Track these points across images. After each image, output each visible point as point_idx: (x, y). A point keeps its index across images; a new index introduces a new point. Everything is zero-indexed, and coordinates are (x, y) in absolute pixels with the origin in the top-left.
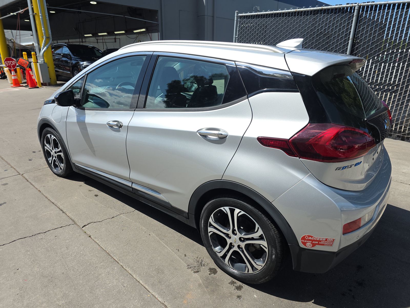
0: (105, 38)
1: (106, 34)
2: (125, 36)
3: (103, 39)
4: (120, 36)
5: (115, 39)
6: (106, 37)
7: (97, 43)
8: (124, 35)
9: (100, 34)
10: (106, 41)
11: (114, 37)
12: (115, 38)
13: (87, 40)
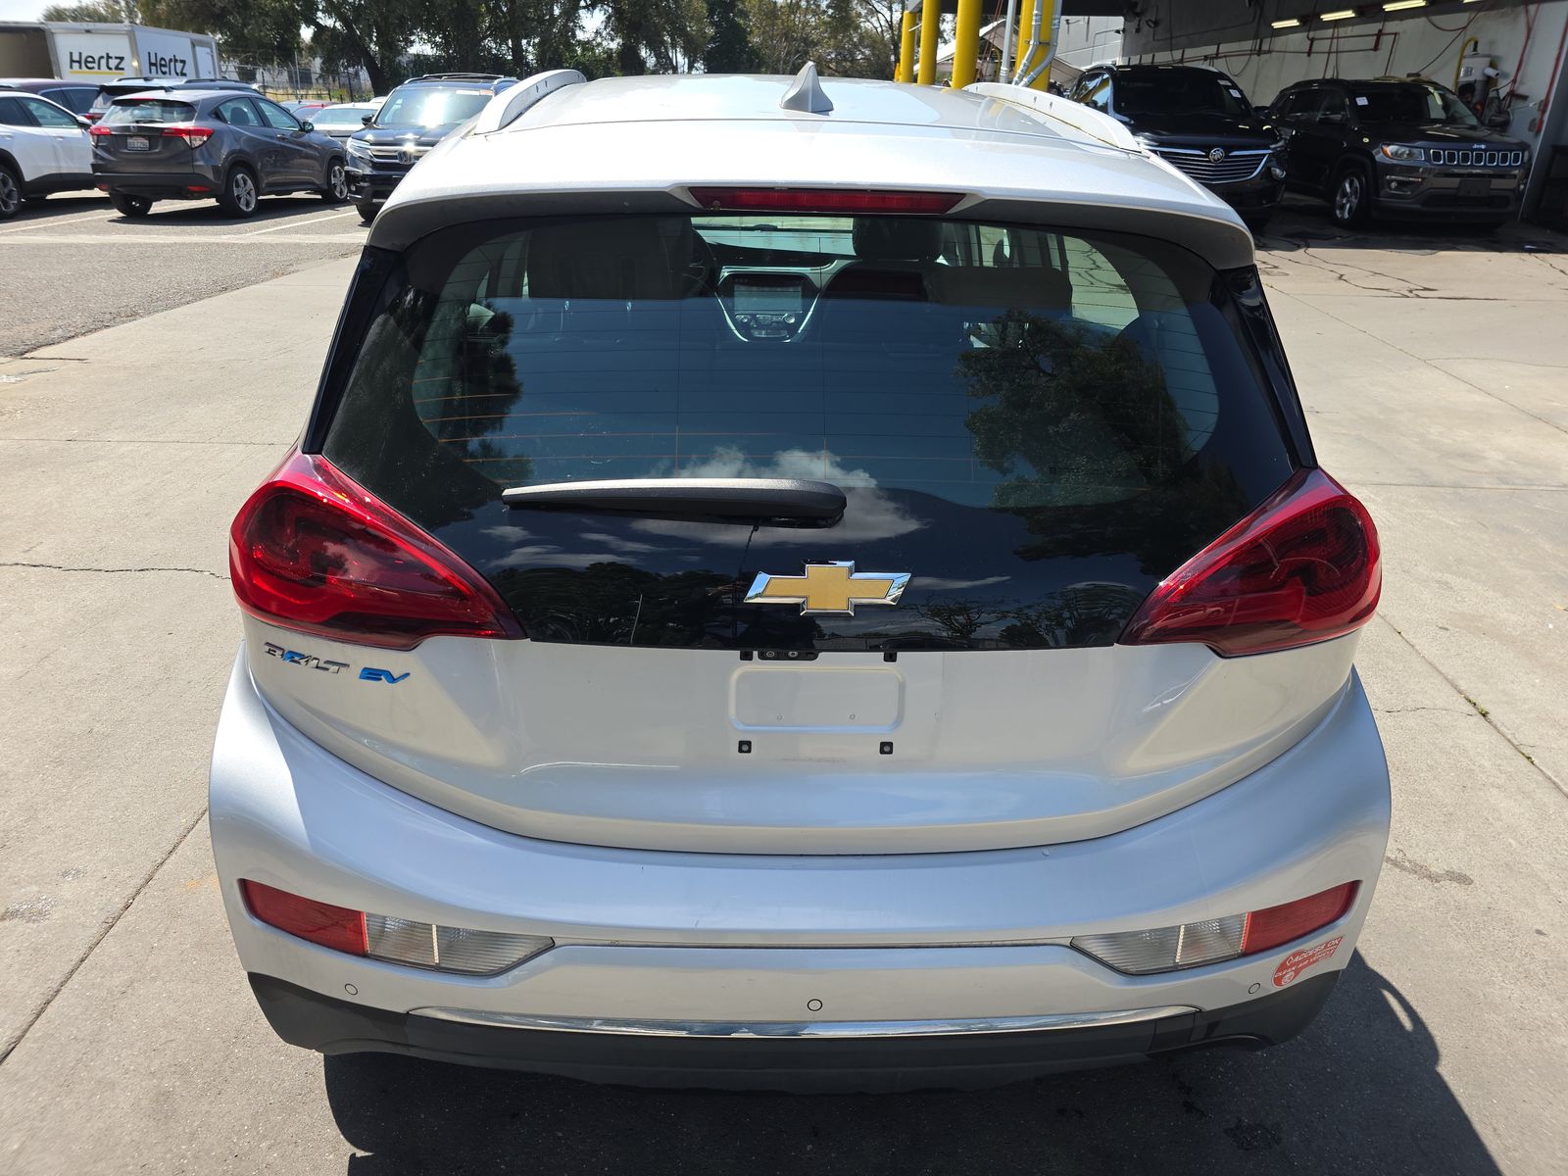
0: (1342, 31)
1: (1349, 14)
2: (1422, 20)
3: (1332, 38)
4: (1401, 20)
5: (1380, 34)
6: (1349, 30)
7: (1309, 55)
8: (1419, 16)
9: (1326, 17)
10: (1345, 44)
11: (1374, 28)
12: (1380, 31)
13: (1279, 42)
